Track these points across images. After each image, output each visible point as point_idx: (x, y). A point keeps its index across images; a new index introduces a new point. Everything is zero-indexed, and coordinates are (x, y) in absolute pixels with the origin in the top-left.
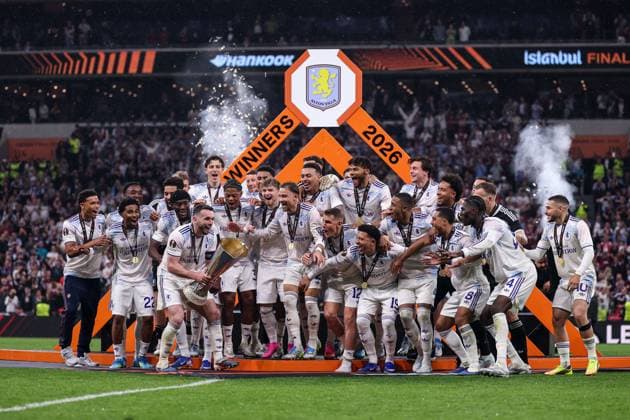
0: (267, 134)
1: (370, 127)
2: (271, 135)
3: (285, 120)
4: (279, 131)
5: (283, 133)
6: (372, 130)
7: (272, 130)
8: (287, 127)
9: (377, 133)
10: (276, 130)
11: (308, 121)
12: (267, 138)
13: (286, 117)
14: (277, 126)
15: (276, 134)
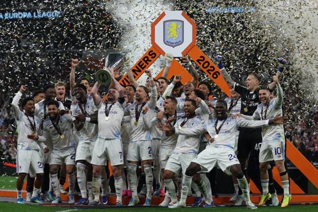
1: (201, 57)
2: (143, 62)
3: (151, 53)
5: (150, 61)
6: (202, 59)
8: (152, 57)
9: (205, 61)
10: (146, 59)
12: (141, 64)
14: (147, 57)
15: (146, 62)
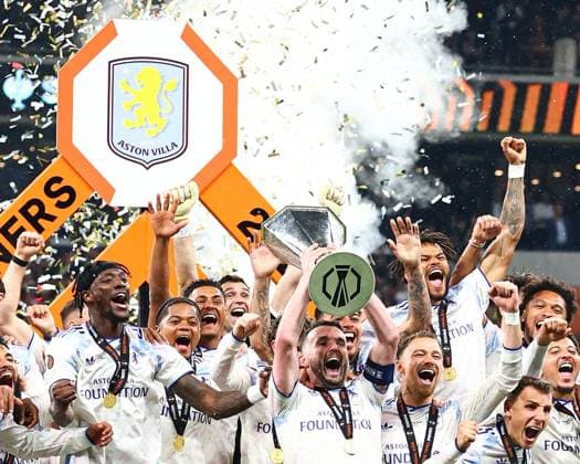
0: (14, 220)
1: (254, 212)
2: (22, 221)
3: (55, 188)
4: (42, 214)
5: (51, 218)
6: (259, 220)
7: (24, 211)
8: (60, 205)
10: (34, 210)
11: (110, 191)
12: (12, 230)
13: (58, 180)
14: (37, 202)
15: (34, 221)
